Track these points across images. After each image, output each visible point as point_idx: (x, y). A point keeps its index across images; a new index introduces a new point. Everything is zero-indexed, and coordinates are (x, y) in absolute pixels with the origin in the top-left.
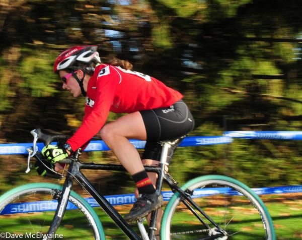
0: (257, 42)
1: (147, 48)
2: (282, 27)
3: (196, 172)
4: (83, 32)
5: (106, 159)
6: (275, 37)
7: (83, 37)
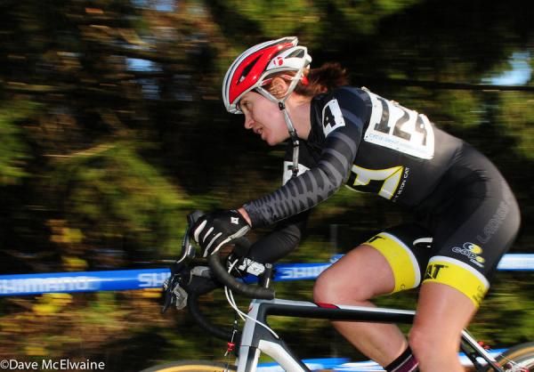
0: (409, 88)
1: (206, 95)
2: (454, 61)
3: (294, 329)
4: (82, 60)
5: (122, 307)
6: (443, 80)
7: (82, 70)
